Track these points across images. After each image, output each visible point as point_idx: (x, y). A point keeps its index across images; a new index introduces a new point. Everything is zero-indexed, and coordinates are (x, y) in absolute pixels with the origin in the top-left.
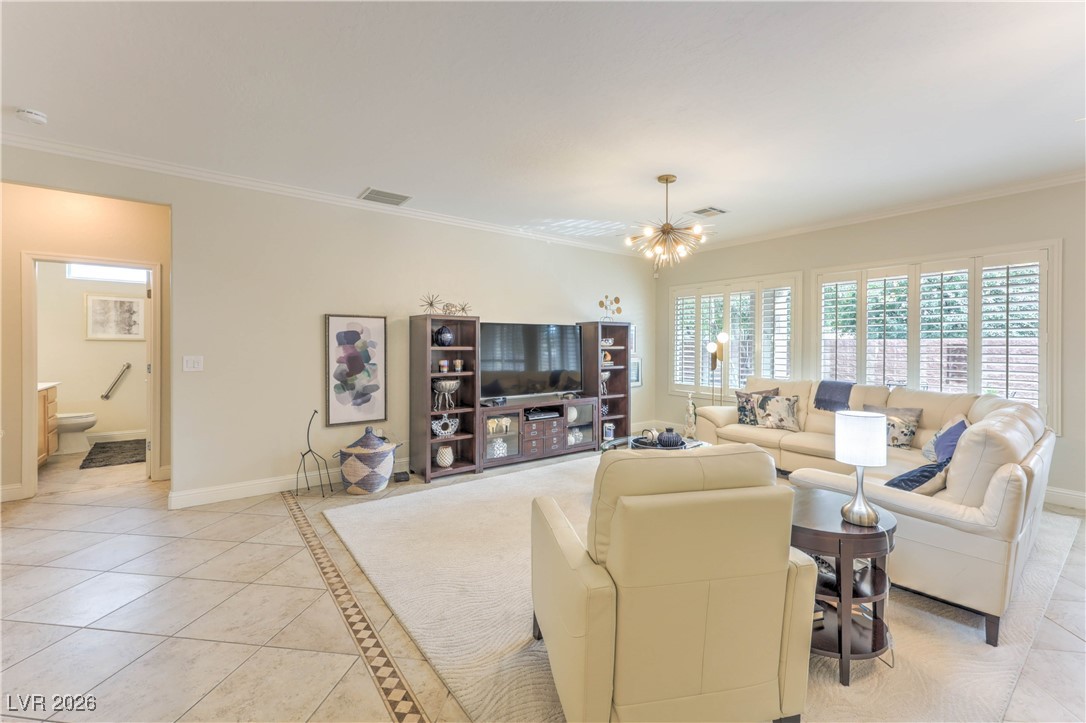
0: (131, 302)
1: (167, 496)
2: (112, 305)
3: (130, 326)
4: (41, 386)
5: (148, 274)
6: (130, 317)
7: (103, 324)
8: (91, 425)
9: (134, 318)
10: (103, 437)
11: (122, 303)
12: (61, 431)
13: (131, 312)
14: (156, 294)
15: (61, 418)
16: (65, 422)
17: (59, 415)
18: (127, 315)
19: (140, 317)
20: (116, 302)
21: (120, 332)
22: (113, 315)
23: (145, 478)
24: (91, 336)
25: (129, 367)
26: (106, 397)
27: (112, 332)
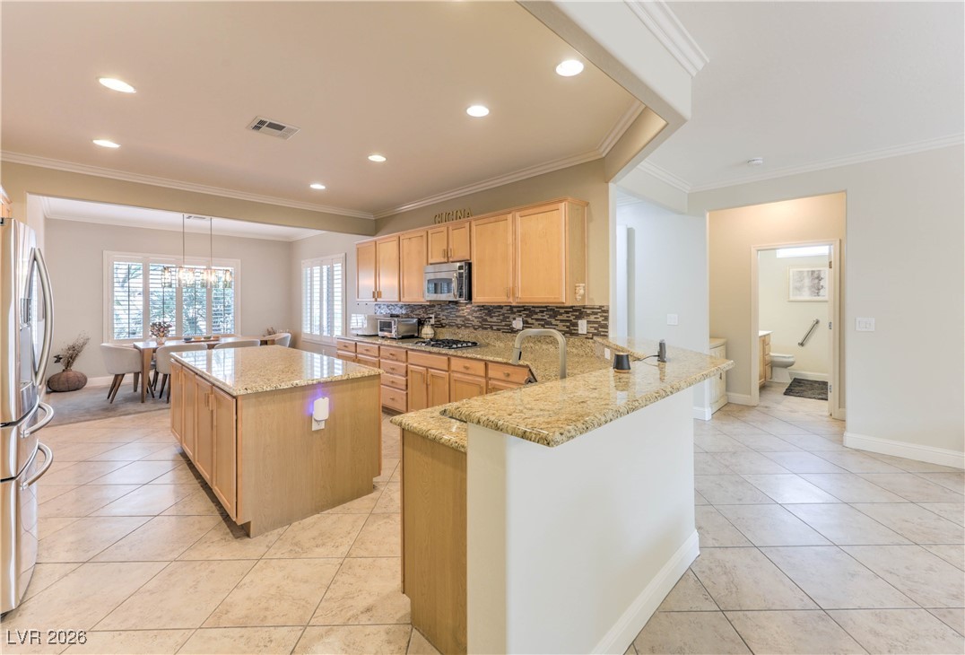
0: (819, 271)
1: (843, 434)
2: (805, 274)
3: (819, 289)
4: (761, 333)
5: (830, 250)
6: (819, 283)
7: (798, 289)
8: (791, 364)
9: (822, 283)
10: (801, 375)
11: (813, 272)
12: (772, 365)
13: (819, 278)
14: (836, 265)
15: (774, 356)
16: (775, 359)
17: (772, 354)
18: (817, 281)
19: (826, 283)
20: (808, 271)
21: (811, 295)
22: (807, 282)
23: (827, 414)
24: (792, 298)
25: (817, 322)
26: (802, 344)
27: (806, 295)
